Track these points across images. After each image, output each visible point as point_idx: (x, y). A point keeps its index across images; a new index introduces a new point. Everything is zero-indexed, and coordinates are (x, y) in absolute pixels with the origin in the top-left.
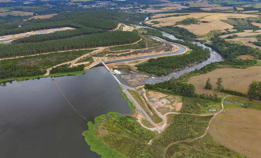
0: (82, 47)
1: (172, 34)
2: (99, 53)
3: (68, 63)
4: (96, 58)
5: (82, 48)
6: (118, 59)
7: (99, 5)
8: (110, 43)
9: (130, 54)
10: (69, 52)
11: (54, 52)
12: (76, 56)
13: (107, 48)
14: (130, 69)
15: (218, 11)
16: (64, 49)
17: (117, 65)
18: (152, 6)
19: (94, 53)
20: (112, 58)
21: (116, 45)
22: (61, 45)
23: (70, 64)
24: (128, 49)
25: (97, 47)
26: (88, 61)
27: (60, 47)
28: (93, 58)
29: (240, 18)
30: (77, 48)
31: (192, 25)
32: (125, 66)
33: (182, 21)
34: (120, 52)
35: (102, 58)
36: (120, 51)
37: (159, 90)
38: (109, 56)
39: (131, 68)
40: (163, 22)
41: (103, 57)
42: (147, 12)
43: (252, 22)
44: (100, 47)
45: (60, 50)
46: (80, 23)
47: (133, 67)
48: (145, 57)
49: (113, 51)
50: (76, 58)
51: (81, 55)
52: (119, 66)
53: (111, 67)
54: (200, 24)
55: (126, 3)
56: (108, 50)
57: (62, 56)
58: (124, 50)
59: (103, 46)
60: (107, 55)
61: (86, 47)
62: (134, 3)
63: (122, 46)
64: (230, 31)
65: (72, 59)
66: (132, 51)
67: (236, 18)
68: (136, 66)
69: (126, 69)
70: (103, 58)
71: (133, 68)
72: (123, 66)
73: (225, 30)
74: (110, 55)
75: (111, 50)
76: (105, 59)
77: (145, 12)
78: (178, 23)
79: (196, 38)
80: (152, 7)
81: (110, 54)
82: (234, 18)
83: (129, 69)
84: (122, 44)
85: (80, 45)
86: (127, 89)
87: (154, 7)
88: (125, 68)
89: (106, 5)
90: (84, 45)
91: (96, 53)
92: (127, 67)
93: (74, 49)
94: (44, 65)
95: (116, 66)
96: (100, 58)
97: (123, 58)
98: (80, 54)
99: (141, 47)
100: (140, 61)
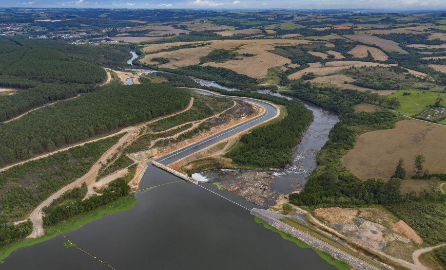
0: (88, 136)
1: (210, 80)
2: (134, 142)
3: (77, 183)
4: (136, 155)
5: (90, 136)
6: (180, 147)
7: (6, 31)
8: (147, 115)
9: (195, 131)
10: (63, 154)
11: (23, 163)
12: (87, 161)
13: (144, 127)
14: (219, 164)
15: (243, 36)
16: (46, 149)
17: (190, 163)
18: (123, 30)
19: (124, 144)
20: (168, 147)
21: (157, 117)
22: (34, 140)
23: (84, 186)
24: (186, 121)
25: (121, 130)
26: (124, 168)
27: (35, 145)
28: (128, 155)
29: (291, 45)
30: (80, 141)
31: (230, 61)
32: (206, 159)
33: (208, 56)
34: (175, 132)
35: (147, 152)
36: (173, 128)
37: (330, 202)
38: (158, 144)
39: (220, 162)
40: (176, 60)
41: (147, 149)
42: (123, 42)
43: (308, 51)
44: (128, 126)
45: (38, 152)
46: (16, 75)
47: (222, 158)
48: (227, 134)
49: (161, 132)
50: (89, 166)
51: (98, 155)
52: (195, 163)
53: (182, 170)
54: (242, 59)
55: (65, 26)
56: (148, 131)
57: (50, 169)
58: (180, 126)
59: (132, 124)
60: (153, 143)
61: (98, 133)
62: (82, 25)
63: (173, 118)
64: (293, 67)
65: (82, 172)
66: (196, 125)
67: (285, 45)
68: (227, 156)
69: (211, 165)
70: (149, 152)
71: (223, 161)
72: (201, 160)
73: (284, 66)
74: (160, 142)
75: (154, 130)
76: (154, 154)
77: (120, 41)
78: (203, 59)
79: (258, 84)
80: (126, 32)
81: (159, 139)
82: (282, 46)
83: (217, 164)
84: (168, 114)
85: (83, 132)
86: (279, 220)
87: (130, 32)
88: (208, 165)
89: (23, 31)
90: (92, 128)
91: (128, 144)
92: (210, 161)
93: (73, 143)
94: (11, 207)
95: (188, 164)
96: (143, 153)
97: (188, 143)
98: (94, 152)
99: (204, 114)
100: (226, 143)
